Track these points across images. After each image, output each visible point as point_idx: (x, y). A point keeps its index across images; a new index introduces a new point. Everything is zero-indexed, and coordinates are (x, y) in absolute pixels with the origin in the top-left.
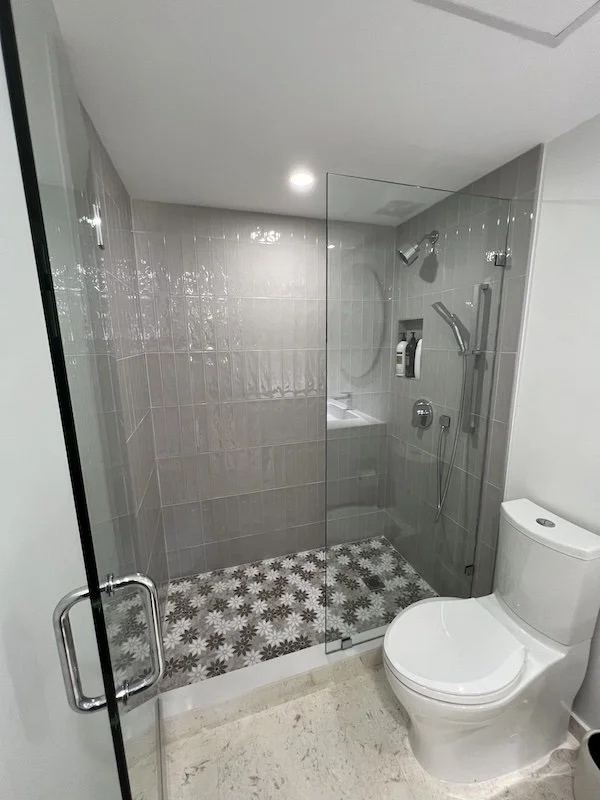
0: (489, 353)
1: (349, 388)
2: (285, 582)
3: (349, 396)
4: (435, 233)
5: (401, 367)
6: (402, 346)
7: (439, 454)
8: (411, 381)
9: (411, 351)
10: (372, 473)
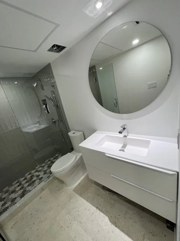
0: (58, 104)
1: (38, 120)
2: (33, 175)
3: (39, 122)
4: (40, 79)
5: (46, 111)
6: (44, 106)
7: (60, 128)
8: (49, 114)
9: (46, 107)
10: (49, 139)
